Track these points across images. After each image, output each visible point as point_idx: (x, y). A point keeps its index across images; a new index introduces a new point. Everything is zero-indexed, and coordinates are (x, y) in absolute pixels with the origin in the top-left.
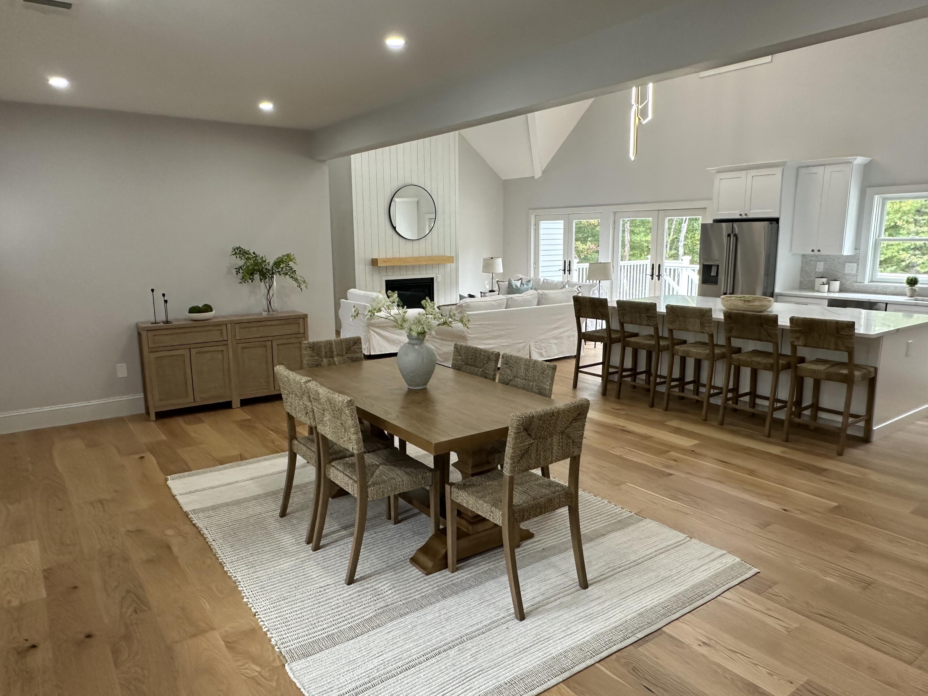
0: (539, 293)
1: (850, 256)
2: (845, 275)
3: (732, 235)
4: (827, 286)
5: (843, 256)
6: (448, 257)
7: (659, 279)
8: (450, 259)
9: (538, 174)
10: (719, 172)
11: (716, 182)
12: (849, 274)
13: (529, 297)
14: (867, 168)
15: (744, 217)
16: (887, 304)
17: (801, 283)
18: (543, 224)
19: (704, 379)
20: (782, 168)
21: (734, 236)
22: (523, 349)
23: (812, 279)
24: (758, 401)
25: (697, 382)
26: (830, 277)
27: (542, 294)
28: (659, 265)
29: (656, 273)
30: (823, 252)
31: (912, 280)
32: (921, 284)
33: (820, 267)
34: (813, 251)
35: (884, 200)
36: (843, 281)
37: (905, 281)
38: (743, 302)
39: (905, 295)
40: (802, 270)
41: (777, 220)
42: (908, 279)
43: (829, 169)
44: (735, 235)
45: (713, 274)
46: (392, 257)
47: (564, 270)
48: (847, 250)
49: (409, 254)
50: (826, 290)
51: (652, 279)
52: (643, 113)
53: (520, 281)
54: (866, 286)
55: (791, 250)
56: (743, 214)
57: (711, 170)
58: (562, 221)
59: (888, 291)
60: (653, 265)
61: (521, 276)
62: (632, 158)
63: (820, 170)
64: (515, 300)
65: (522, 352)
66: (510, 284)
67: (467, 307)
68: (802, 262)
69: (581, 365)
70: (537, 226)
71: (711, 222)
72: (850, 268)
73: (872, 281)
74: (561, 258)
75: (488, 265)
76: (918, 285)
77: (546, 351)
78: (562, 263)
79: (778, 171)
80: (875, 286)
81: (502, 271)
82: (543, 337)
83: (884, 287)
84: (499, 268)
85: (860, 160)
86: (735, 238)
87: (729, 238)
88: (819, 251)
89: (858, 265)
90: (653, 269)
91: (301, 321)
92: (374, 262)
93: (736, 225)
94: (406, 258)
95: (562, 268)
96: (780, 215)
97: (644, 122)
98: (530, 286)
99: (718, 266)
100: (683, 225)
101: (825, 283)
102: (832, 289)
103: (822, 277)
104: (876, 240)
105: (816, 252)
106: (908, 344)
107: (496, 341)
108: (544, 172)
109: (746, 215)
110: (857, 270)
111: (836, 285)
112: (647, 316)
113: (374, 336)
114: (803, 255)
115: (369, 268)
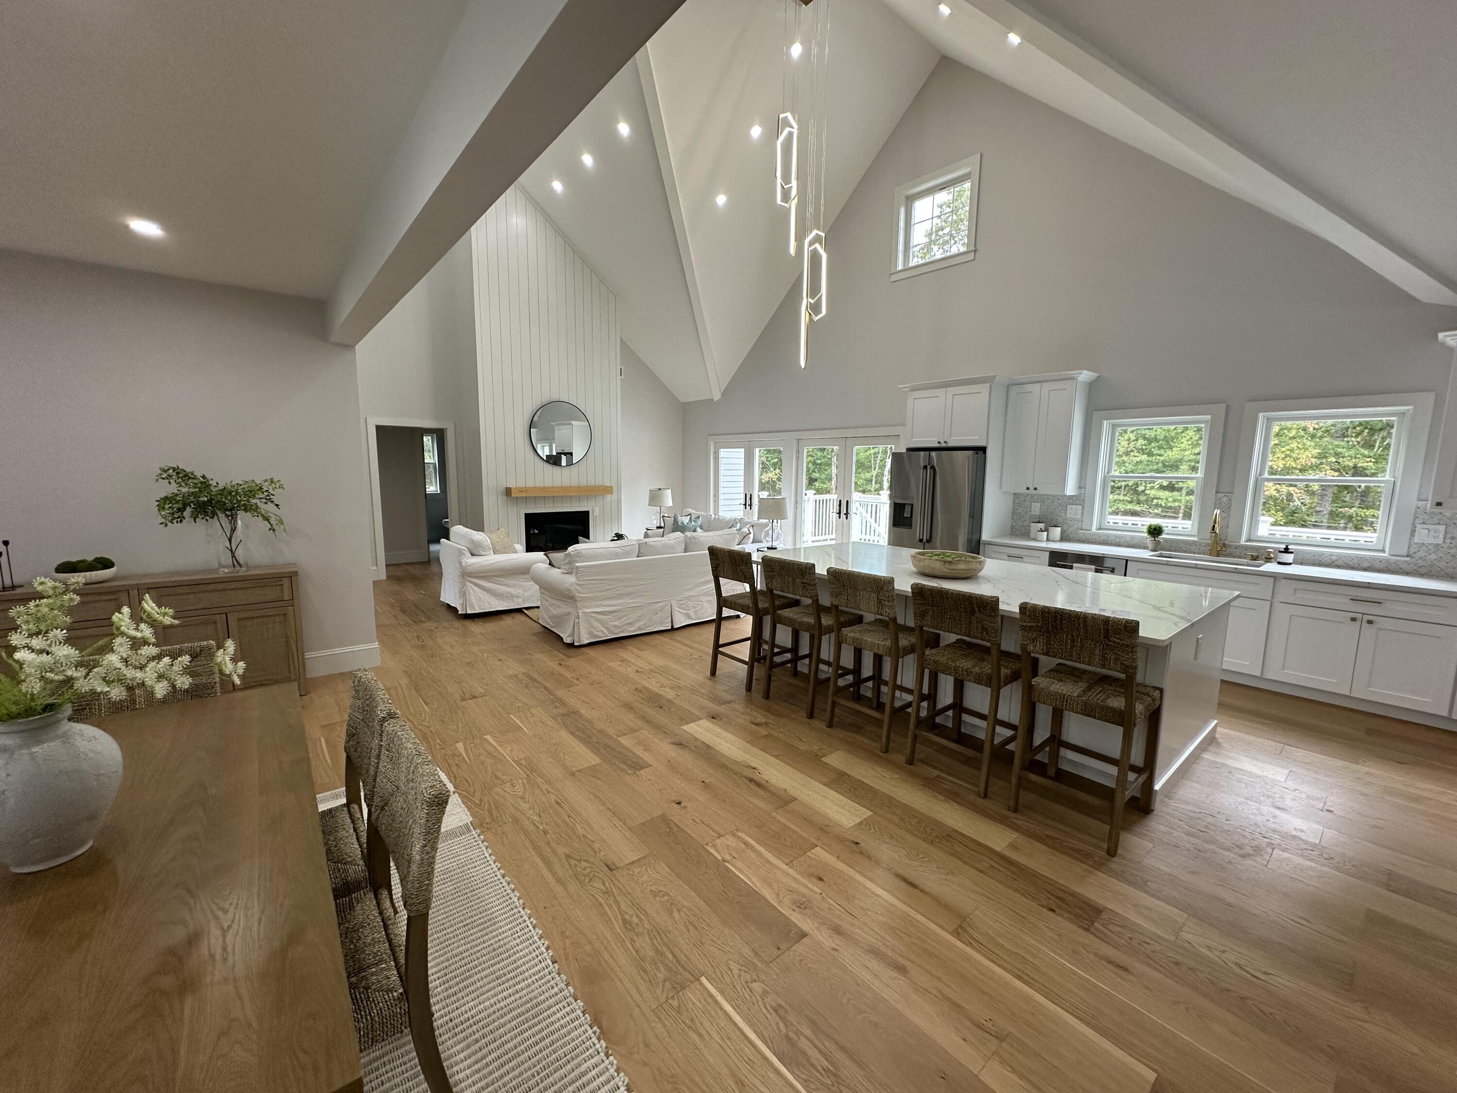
0: (686, 537)
1: (1073, 496)
2: (1067, 519)
3: (929, 467)
4: (1046, 533)
5: (1066, 496)
6: (607, 487)
7: (847, 518)
8: (608, 490)
9: (717, 397)
10: (912, 390)
11: (910, 401)
12: (1072, 520)
13: (672, 542)
14: (1092, 387)
15: (944, 445)
16: (1127, 561)
17: (1012, 527)
18: (723, 453)
19: (886, 674)
20: (988, 385)
21: (931, 468)
22: (661, 610)
23: (1025, 523)
24: (966, 718)
25: (877, 677)
26: (1049, 523)
27: (690, 538)
28: (847, 502)
29: (844, 511)
30: (1041, 491)
31: (1155, 529)
32: (1167, 534)
33: (1036, 509)
34: (1028, 489)
35: (1114, 426)
36: (1065, 527)
37: (1145, 530)
38: (942, 563)
39: (1145, 547)
40: (1014, 513)
41: (983, 449)
42: (1150, 527)
43: (1047, 387)
44: (933, 467)
45: (907, 514)
46: (533, 486)
47: (745, 505)
48: (1071, 489)
49: (557, 483)
50: (1045, 538)
51: (840, 517)
52: (815, 308)
53: (689, 517)
54: (1094, 534)
55: (1000, 487)
56: (942, 442)
57: (903, 388)
58: (742, 450)
59: (1122, 541)
60: (840, 501)
61: (690, 511)
62: (803, 364)
63: (1036, 388)
64: (652, 546)
65: (660, 613)
66: (675, 521)
67: (577, 556)
68: (1014, 502)
69: (721, 642)
70: (716, 453)
71: (904, 451)
72: (1074, 512)
73: (1100, 529)
74: (742, 490)
75: (655, 498)
76: (1164, 536)
77: (696, 612)
78: (743, 496)
79: (984, 389)
80: (1104, 535)
81: (671, 505)
82: (690, 593)
83: (1116, 537)
84: (668, 500)
85: (1085, 376)
86: (932, 471)
87: (925, 470)
88: (1035, 489)
89: (1083, 507)
90: (840, 505)
91: (286, 582)
92: (508, 492)
93: (933, 454)
94: (553, 487)
95: (743, 502)
96: (987, 443)
97: (816, 319)
98: (699, 523)
99: (912, 505)
100: (887, 460)
101: (1043, 529)
102: (1051, 537)
103: (1039, 522)
104: (1105, 477)
105: (1032, 491)
106: (1198, 639)
107: (621, 601)
108: (723, 394)
109: (946, 442)
110: (1082, 514)
111: (1057, 532)
112: (803, 583)
113: (473, 590)
114: (1015, 494)
115: (502, 499)
